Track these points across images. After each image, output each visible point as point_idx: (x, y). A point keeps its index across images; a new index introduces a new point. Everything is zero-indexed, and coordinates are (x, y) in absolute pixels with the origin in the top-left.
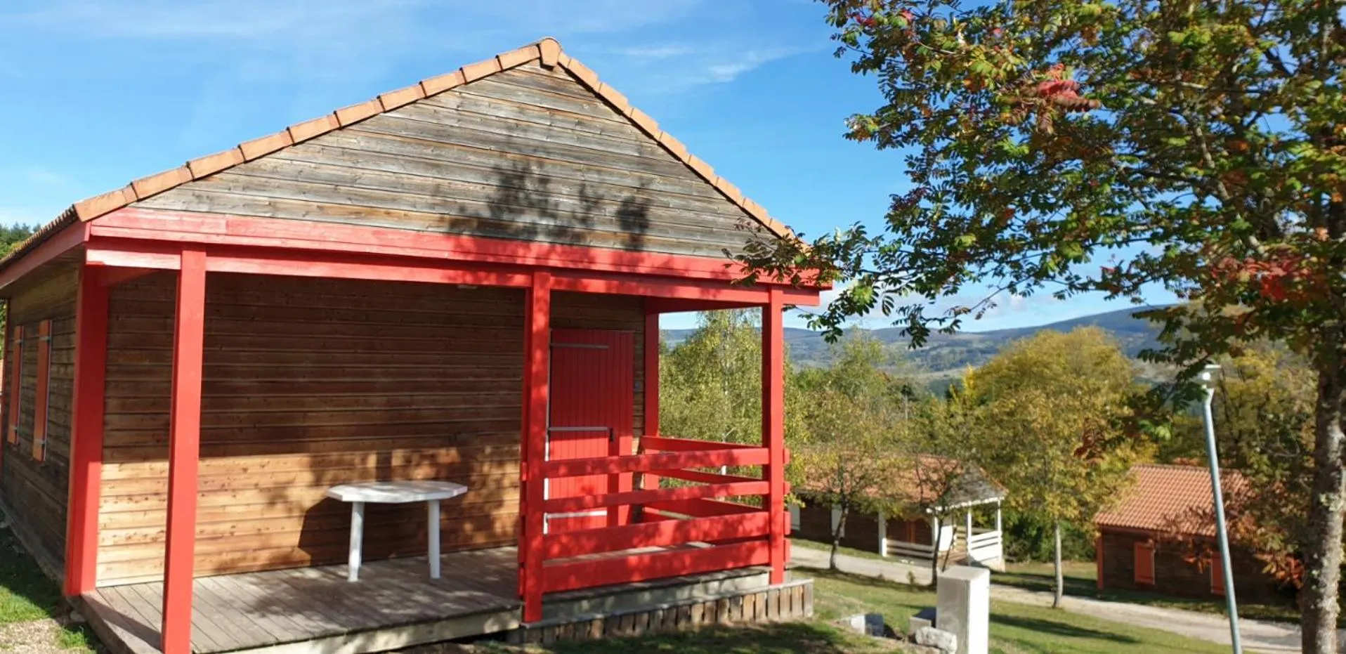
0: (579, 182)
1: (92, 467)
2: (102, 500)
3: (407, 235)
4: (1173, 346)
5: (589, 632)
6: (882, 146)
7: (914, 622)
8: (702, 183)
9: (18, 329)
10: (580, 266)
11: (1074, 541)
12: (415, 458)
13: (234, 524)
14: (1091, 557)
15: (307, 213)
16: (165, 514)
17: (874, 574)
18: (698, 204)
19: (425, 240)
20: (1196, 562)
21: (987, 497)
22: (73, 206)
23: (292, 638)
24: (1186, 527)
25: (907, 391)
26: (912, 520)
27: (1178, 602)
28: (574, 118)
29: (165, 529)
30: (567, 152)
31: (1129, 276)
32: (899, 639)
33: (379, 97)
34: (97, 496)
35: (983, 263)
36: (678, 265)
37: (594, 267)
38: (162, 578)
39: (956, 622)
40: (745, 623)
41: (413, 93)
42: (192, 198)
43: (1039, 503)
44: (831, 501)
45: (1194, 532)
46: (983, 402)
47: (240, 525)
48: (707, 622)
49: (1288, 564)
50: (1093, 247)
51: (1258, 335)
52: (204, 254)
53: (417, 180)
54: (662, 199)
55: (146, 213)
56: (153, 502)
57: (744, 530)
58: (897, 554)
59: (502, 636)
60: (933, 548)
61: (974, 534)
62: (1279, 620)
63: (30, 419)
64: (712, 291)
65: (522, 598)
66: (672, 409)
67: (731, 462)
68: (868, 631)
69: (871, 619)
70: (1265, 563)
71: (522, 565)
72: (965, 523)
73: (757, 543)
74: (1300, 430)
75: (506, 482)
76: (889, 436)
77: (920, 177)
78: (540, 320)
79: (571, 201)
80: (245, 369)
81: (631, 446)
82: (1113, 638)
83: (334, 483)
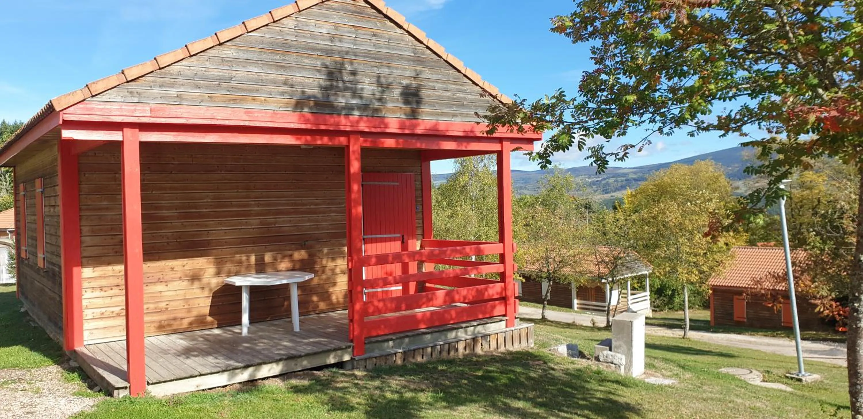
0: (376, 75)
1: (75, 270)
2: (84, 290)
3: (266, 113)
4: (767, 163)
5: (395, 361)
6: (575, 41)
7: (598, 348)
8: (455, 72)
9: (21, 186)
10: (379, 130)
11: (695, 297)
12: (279, 256)
13: (168, 303)
14: (706, 306)
15: (202, 101)
16: (124, 298)
17: (570, 321)
18: (454, 86)
19: (278, 116)
20: (773, 306)
21: (641, 271)
22: (51, 102)
23: (209, 371)
24: (767, 285)
25: (588, 207)
26: (593, 287)
27: (761, 332)
28: (370, 32)
29: (124, 307)
30: (367, 55)
31: (736, 121)
32: (588, 359)
33: (243, 23)
34: (80, 288)
35: (642, 114)
36: (442, 127)
37: (388, 131)
38: (125, 338)
39: (624, 347)
40: (492, 352)
41: (265, 19)
42: (127, 94)
43: (674, 273)
44: (541, 277)
45: (771, 288)
46: (636, 211)
47: (171, 303)
48: (467, 352)
49: (831, 306)
50: (713, 101)
51: (821, 154)
52: (138, 130)
53: (272, 77)
54: (431, 84)
55: (98, 105)
56: (116, 291)
57: (489, 294)
58: (584, 309)
59: (340, 365)
60: (607, 304)
61: (632, 294)
62: (825, 340)
63: (34, 242)
64: (465, 144)
65: (352, 341)
66: (440, 224)
67: (479, 253)
68: (569, 354)
69: (570, 347)
70: (816, 306)
71: (351, 321)
72: (627, 289)
73: (497, 302)
74: (842, 218)
75: (338, 270)
76: (578, 234)
77: (600, 61)
78: (355, 166)
79: (372, 88)
80: (169, 205)
81: (416, 245)
82: (721, 355)
83: (229, 275)
